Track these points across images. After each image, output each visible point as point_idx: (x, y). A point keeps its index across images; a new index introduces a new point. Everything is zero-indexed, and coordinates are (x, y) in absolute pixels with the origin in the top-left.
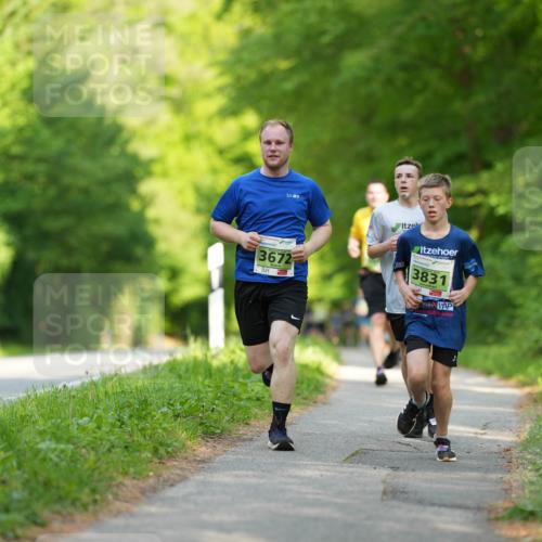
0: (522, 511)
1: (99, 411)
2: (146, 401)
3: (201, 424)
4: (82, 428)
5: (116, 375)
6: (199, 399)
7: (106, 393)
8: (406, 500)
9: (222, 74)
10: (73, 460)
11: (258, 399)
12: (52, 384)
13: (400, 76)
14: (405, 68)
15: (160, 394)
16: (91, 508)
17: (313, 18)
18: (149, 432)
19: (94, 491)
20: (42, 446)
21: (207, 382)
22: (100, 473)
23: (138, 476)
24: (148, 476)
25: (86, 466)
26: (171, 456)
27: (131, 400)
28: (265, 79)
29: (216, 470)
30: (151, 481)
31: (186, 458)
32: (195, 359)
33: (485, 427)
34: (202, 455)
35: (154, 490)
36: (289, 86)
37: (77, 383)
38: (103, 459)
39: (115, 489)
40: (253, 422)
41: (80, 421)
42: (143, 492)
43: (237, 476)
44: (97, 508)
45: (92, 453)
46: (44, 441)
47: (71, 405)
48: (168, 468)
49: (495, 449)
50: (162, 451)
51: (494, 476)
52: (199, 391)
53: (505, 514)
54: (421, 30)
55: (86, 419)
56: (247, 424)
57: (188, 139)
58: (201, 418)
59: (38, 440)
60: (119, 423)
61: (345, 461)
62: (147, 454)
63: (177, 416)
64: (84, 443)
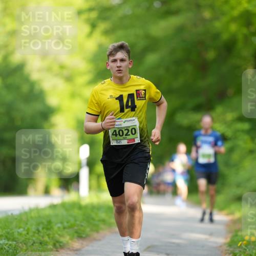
1: (28, 226)
2: (50, 221)
4: (20, 234)
6: (76, 221)
7: (31, 217)
10: (15, 249)
11: (103, 221)
12: (6, 212)
18: (51, 236)
26: (62, 247)
27: (43, 221)
29: (83, 254)
31: (69, 248)
33: (211, 234)
34: (76, 247)
37: (16, 213)
38: (29, 248)
40: (100, 231)
41: (19, 230)
45: (24, 246)
46: (2, 240)
48: (60, 253)
50: (57, 245)
55: (22, 229)
58: (76, 230)
60: (37, 232)
62: (50, 247)
63: (64, 228)
64: (21, 241)
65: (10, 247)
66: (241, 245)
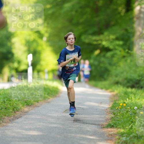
0: (110, 125)
3: (26, 102)
5: (3, 89)
13: (80, 10)
18: (12, 104)
23: (9, 116)
24: (11, 116)
26: (18, 111)
27: (7, 96)
30: (12, 117)
31: (22, 111)
33: (101, 103)
34: (26, 111)
35: (13, 120)
36: (50, 12)
39: (2, 119)
42: (10, 120)
43: (35, 116)
48: (17, 114)
49: (103, 109)
50: (15, 109)
51: (103, 116)
53: (106, 126)
56: (38, 102)
58: (26, 101)
60: (4, 102)
61: (64, 112)
62: (11, 110)
66: (118, 108)
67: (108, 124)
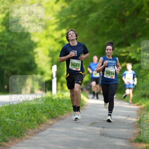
0: (139, 140)
1: (22, 111)
2: (35, 108)
3: (50, 115)
4: (17, 115)
5: (27, 101)
6: (50, 108)
7: (24, 106)
8: (106, 136)
9: (57, 19)
10: (15, 124)
11: (66, 108)
12: (9, 103)
13: (105, 20)
14: (107, 18)
15: (39, 106)
16: (20, 137)
17: (82, 4)
18: (36, 116)
19: (21, 133)
20: (7, 120)
21: (52, 103)
22: (23, 128)
23: (33, 129)
24: (36, 129)
25: (19, 126)
26: (42, 123)
27: (31, 108)
28: (68, 20)
29: (54, 127)
30: (37, 130)
31: (46, 124)
32: (48, 97)
33: (128, 116)
34: (50, 123)
35: (37, 132)
36: (75, 22)
37: (16, 103)
38: (23, 123)
39: (27, 132)
40: (64, 114)
41: (17, 113)
42: (34, 133)
44: (22, 137)
45: (20, 122)
46: (7, 118)
47: (14, 109)
48: (41, 127)
49: (131, 123)
50: (39, 122)
51: (130, 131)
52: (50, 105)
53: (134, 140)
54: (111, 8)
55: (19, 113)
56: (63, 115)
57: (47, 36)
58: (50, 113)
59: (6, 118)
60: (28, 114)
61: (90, 125)
62: (35, 123)
63: (44, 112)
64: (18, 119)
65: (12, 123)
67: (135, 138)
